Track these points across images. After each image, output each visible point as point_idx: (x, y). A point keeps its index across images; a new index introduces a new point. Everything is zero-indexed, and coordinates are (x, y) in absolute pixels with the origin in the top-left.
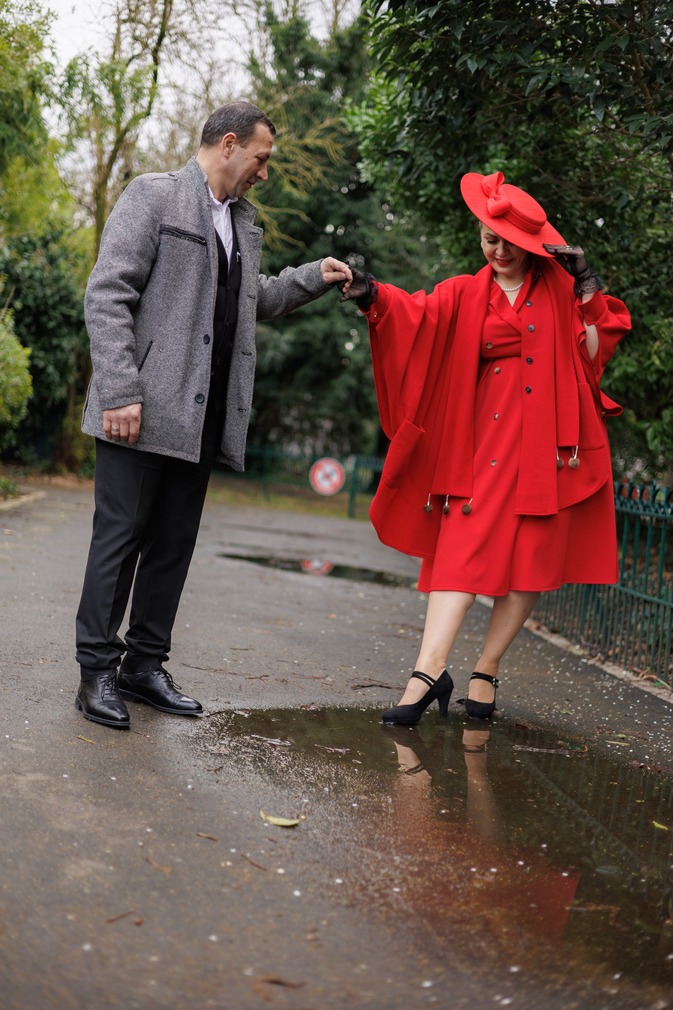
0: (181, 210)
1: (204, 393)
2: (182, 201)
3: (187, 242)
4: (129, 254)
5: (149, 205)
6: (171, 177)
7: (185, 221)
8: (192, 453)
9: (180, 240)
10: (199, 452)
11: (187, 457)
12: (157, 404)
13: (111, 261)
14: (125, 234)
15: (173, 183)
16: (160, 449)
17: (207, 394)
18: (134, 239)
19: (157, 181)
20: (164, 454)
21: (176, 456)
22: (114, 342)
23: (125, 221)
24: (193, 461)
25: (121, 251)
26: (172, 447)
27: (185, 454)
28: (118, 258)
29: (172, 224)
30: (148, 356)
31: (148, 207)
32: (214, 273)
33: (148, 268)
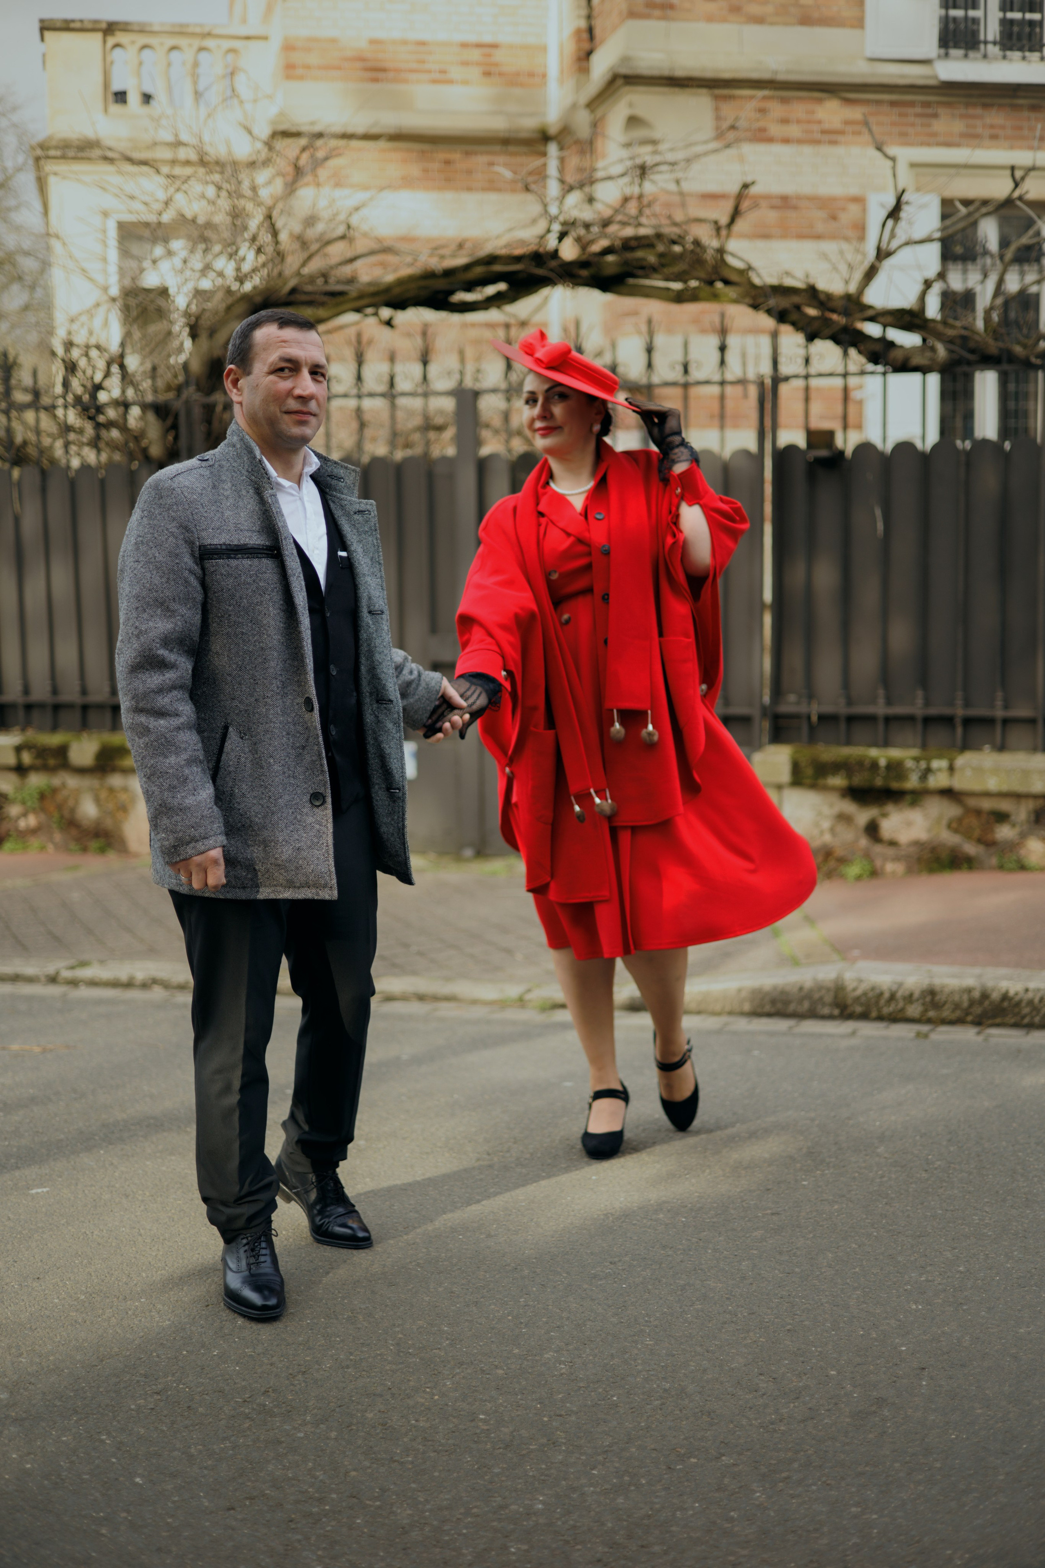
0: (228, 513)
1: (322, 790)
2: (227, 498)
3: (247, 562)
4: (162, 604)
5: (174, 519)
6: (204, 464)
7: (238, 530)
8: (325, 886)
9: (234, 563)
10: (334, 881)
11: (318, 894)
12: (251, 821)
13: (137, 624)
14: (148, 575)
15: (207, 473)
16: (273, 892)
17: (329, 791)
18: (164, 580)
19: (180, 478)
20: (281, 896)
21: (300, 897)
22: (166, 757)
23: (145, 554)
24: (327, 897)
25: (148, 604)
26: (290, 884)
27: (314, 891)
28: (145, 616)
29: (216, 541)
30: (225, 750)
31: (174, 524)
32: (301, 598)
33: (198, 618)
